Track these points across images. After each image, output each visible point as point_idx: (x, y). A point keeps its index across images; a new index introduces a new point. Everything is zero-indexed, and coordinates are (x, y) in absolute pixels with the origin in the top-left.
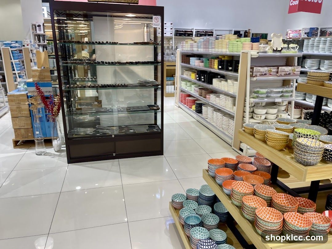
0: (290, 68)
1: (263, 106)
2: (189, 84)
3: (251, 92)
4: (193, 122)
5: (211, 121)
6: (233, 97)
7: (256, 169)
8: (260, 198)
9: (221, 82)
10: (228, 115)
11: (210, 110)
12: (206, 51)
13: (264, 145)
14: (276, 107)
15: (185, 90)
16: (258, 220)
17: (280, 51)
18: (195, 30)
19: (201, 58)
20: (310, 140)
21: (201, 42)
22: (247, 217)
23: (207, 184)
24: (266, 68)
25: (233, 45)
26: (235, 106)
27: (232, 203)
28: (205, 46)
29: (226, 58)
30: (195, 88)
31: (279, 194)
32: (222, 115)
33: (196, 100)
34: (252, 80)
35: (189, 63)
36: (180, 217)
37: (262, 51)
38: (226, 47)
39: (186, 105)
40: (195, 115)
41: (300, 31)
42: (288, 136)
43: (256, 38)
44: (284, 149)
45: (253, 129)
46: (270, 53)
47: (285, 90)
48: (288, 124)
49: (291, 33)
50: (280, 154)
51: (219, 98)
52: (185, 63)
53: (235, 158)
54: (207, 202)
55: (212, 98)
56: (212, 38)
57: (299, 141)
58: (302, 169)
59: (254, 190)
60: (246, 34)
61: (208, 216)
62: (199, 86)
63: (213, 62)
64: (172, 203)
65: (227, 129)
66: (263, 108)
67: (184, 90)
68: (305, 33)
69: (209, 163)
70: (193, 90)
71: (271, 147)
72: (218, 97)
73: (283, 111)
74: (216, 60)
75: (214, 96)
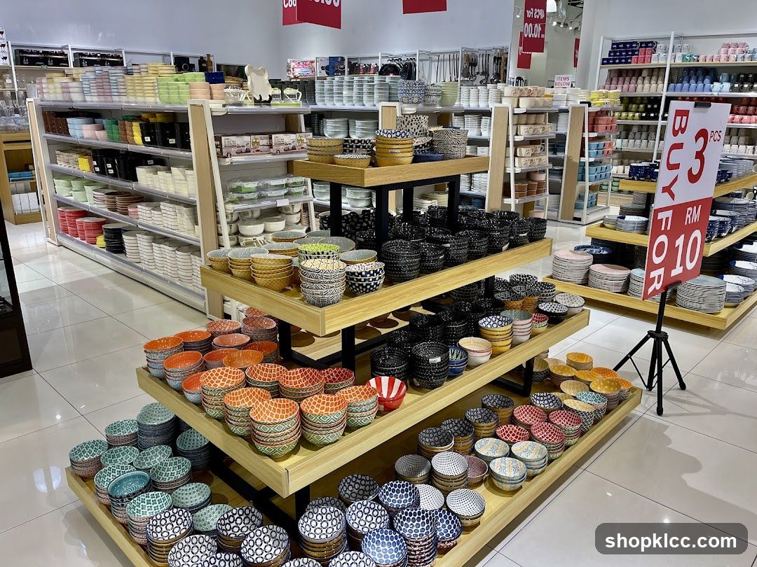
0: (293, 136)
1: (257, 219)
2: (75, 184)
3: (225, 192)
4: (104, 276)
5: (150, 267)
6: (190, 205)
7: (249, 339)
8: (259, 389)
9: (157, 174)
10: (187, 247)
11: (143, 241)
12: (106, 102)
13: (252, 287)
14: (283, 217)
15: (70, 201)
16: (257, 426)
17: (268, 103)
18: (72, 49)
19: (96, 120)
20: (325, 260)
21: (89, 80)
22: (238, 430)
23: (156, 401)
24: (247, 138)
25: (168, 89)
26: (197, 225)
27: (208, 416)
28: (102, 90)
29: (159, 119)
30: (95, 193)
31: (291, 371)
32: (175, 249)
33: (104, 223)
34: (222, 164)
35: (68, 134)
36: (97, 492)
37: (231, 101)
38: (152, 91)
39: (78, 239)
40: (107, 259)
41: (312, 62)
42: (291, 261)
43: (217, 75)
44: (290, 288)
45: (227, 261)
46: (250, 107)
47: (291, 180)
48: (291, 240)
49: (296, 66)
50: (282, 298)
51: (160, 210)
52: (54, 132)
53: (205, 330)
54: (158, 439)
55: (143, 214)
56: (114, 71)
57: (305, 266)
58: (316, 313)
59: (246, 377)
60: (204, 65)
61: (166, 464)
62: (106, 187)
63: (128, 128)
64: (71, 470)
65: (191, 278)
66: (255, 222)
67: (68, 200)
68: (322, 67)
69: (148, 351)
70: (91, 199)
71: (265, 287)
72: (157, 208)
73: (297, 224)
74: (134, 124)
75: (147, 208)
